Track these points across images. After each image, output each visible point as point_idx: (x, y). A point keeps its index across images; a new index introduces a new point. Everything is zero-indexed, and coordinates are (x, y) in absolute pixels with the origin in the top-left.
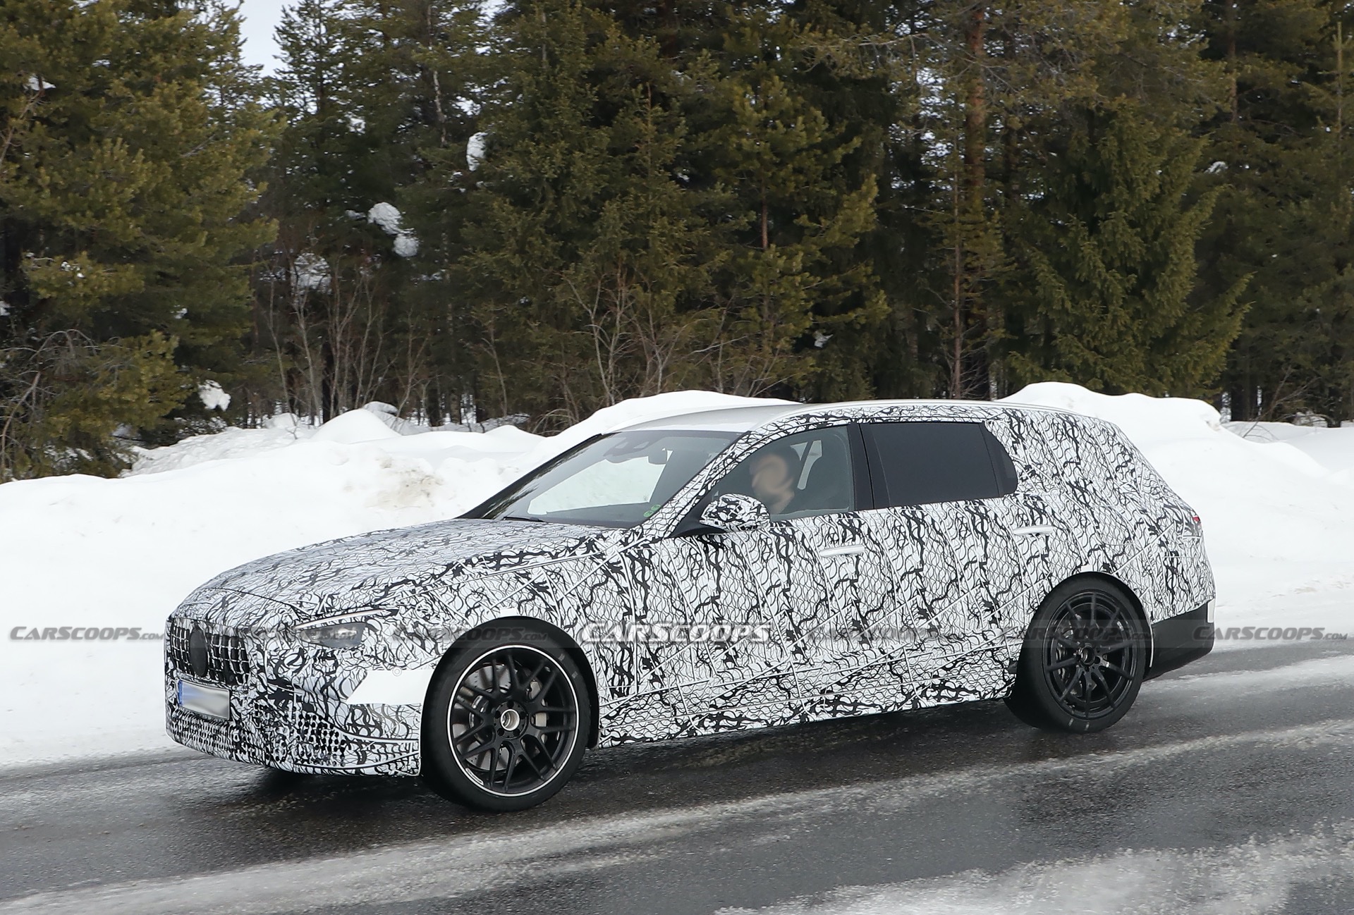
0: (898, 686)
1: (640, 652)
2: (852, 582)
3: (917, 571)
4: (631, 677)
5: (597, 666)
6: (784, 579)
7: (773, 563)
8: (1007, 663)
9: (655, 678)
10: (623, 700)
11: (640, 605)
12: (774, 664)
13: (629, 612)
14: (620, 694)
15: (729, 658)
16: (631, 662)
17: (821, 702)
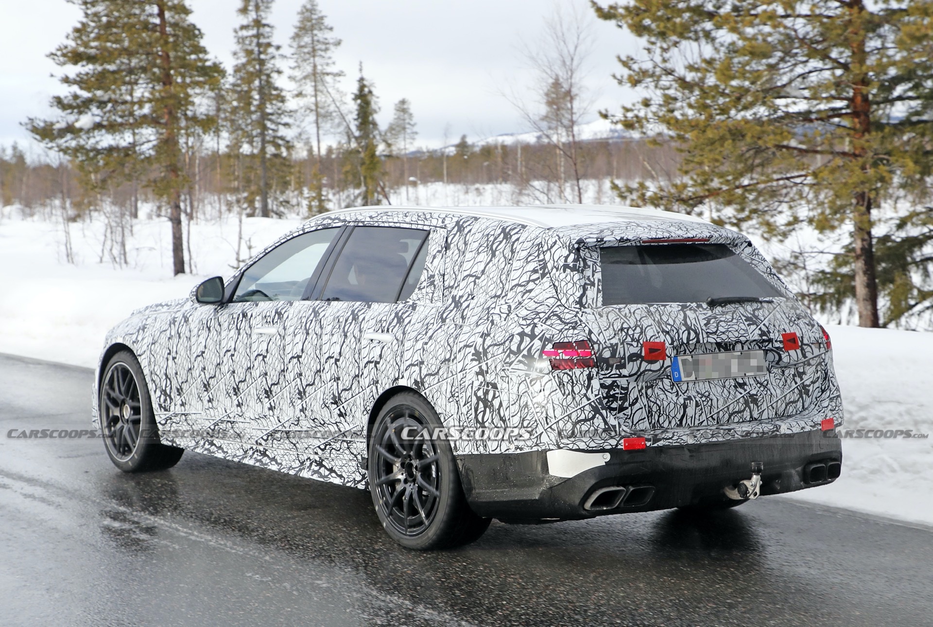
0: (295, 453)
1: (175, 384)
2: (265, 357)
3: (299, 357)
4: (171, 399)
5: (151, 386)
6: (233, 347)
7: (233, 332)
8: (359, 457)
9: (183, 404)
10: (169, 414)
11: (175, 350)
12: (228, 412)
13: (169, 354)
14: (166, 410)
15: (210, 401)
16: (171, 388)
17: (257, 451)
